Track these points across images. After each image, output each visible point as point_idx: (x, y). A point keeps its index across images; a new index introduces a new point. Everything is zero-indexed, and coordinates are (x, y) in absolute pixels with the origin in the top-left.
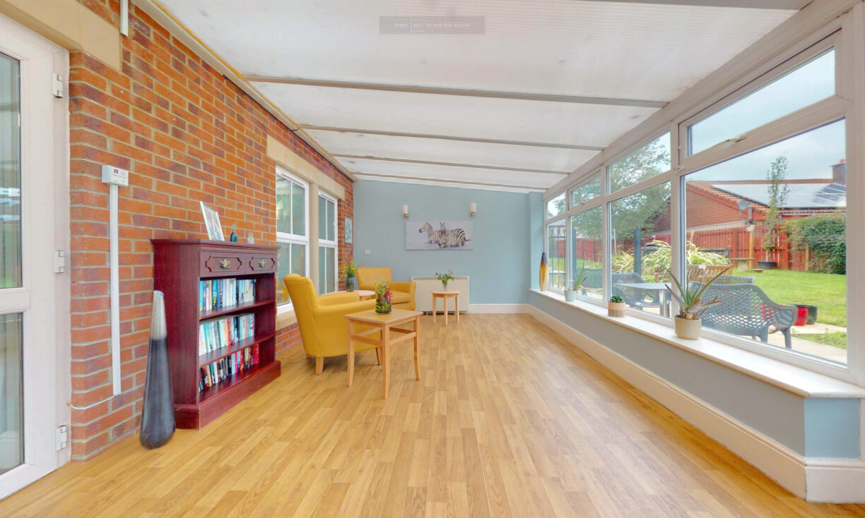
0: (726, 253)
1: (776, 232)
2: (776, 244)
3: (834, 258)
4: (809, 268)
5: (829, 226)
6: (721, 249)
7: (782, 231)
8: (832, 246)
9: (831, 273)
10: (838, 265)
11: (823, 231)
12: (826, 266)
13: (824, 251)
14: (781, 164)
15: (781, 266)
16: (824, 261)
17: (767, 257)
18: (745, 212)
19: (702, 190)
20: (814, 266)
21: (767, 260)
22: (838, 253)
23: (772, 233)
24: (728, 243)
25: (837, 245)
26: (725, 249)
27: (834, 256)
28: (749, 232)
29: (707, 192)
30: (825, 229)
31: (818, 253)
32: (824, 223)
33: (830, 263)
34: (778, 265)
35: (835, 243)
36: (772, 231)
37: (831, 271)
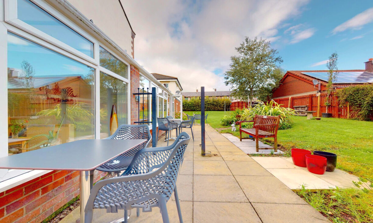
0: (306, 109)
1: (332, 96)
2: (332, 103)
3: (363, 111)
4: (349, 117)
5: (360, 92)
6: (304, 106)
7: (334, 96)
8: (362, 104)
9: (362, 120)
10: (365, 116)
11: (357, 95)
12: (359, 116)
13: (357, 107)
14: (334, 57)
15: (334, 115)
16: (357, 113)
17: (327, 110)
18: (317, 86)
19: (296, 75)
20: (352, 116)
21: (326, 113)
22: (365, 108)
23: (329, 97)
24: (307, 102)
25: (365, 103)
26: (305, 106)
27: (363, 110)
28: (317, 97)
29: (298, 76)
30: (358, 94)
31: (354, 108)
32: (357, 90)
33: (361, 114)
34: (333, 115)
35: (364, 102)
36: (329, 96)
37: (362, 119)
